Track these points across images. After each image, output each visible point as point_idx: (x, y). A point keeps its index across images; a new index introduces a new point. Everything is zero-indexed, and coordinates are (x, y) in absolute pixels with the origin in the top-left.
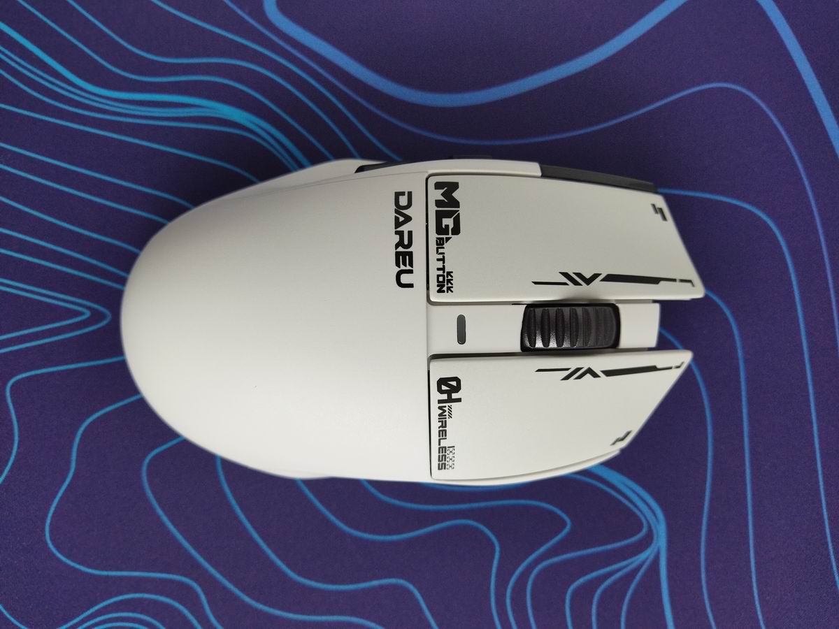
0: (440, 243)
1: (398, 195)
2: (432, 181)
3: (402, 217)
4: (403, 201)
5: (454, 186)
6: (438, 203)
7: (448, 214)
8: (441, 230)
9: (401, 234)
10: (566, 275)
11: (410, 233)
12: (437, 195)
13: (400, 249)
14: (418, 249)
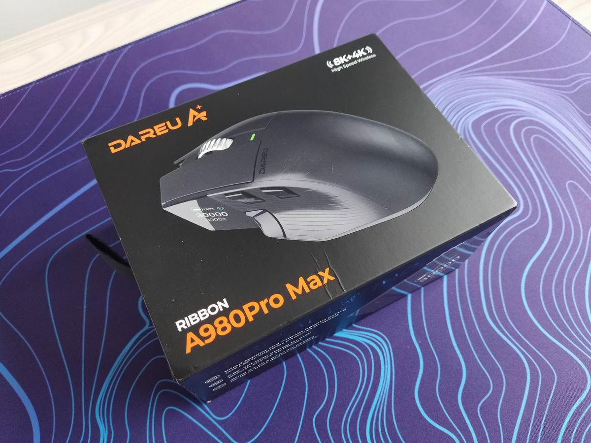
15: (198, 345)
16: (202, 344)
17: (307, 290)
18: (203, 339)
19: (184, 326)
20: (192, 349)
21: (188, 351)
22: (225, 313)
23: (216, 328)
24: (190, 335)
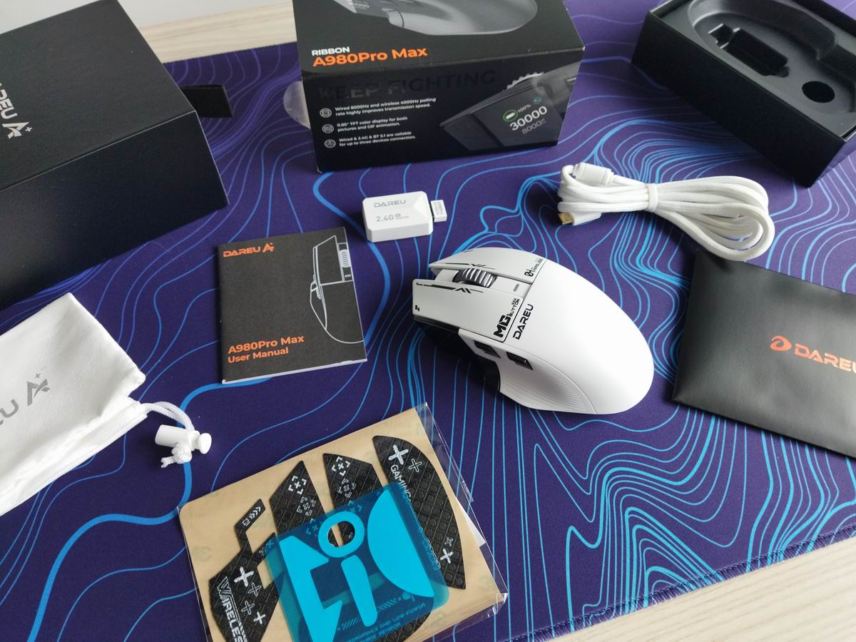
0: (511, 315)
1: (518, 338)
2: (502, 339)
3: (521, 328)
4: (517, 335)
5: (496, 333)
6: (505, 329)
7: (503, 323)
8: (509, 319)
9: (524, 323)
10: (469, 292)
11: (521, 321)
12: (504, 332)
13: (527, 318)
14: (521, 315)
15: (322, 65)
16: (324, 64)
17: (405, 56)
18: (326, 62)
19: (317, 54)
20: (318, 65)
21: (315, 65)
22: (346, 54)
23: (336, 59)
24: (318, 59)
